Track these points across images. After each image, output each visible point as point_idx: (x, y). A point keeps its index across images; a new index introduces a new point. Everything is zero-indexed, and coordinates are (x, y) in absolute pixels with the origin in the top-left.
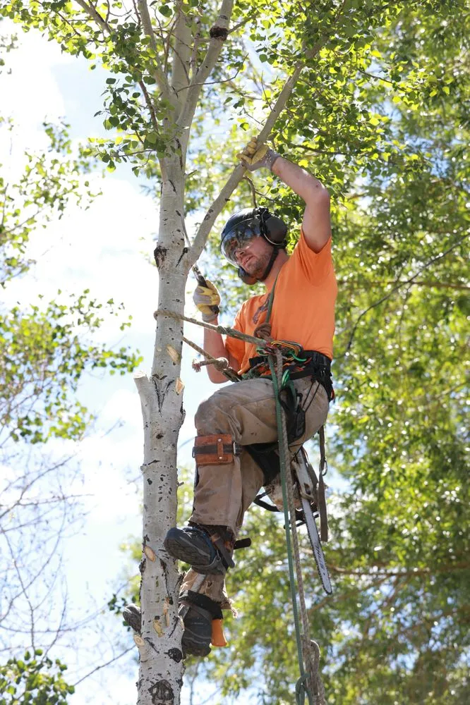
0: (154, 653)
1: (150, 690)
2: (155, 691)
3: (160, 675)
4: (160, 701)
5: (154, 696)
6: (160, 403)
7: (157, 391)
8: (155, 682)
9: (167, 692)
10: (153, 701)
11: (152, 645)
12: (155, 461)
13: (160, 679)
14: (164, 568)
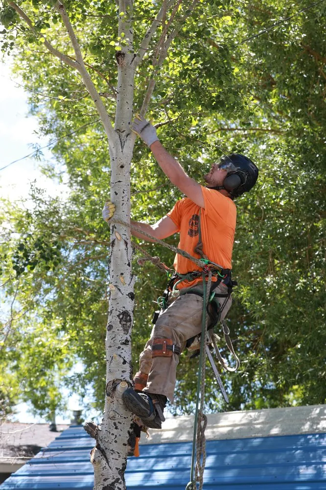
0: (120, 294)
1: (118, 316)
2: (121, 317)
3: (124, 307)
4: (124, 323)
5: (121, 320)
6: (122, 147)
7: (120, 139)
8: (121, 311)
9: (129, 318)
10: (120, 322)
11: (120, 290)
12: (119, 181)
13: (124, 310)
14: (127, 245)
